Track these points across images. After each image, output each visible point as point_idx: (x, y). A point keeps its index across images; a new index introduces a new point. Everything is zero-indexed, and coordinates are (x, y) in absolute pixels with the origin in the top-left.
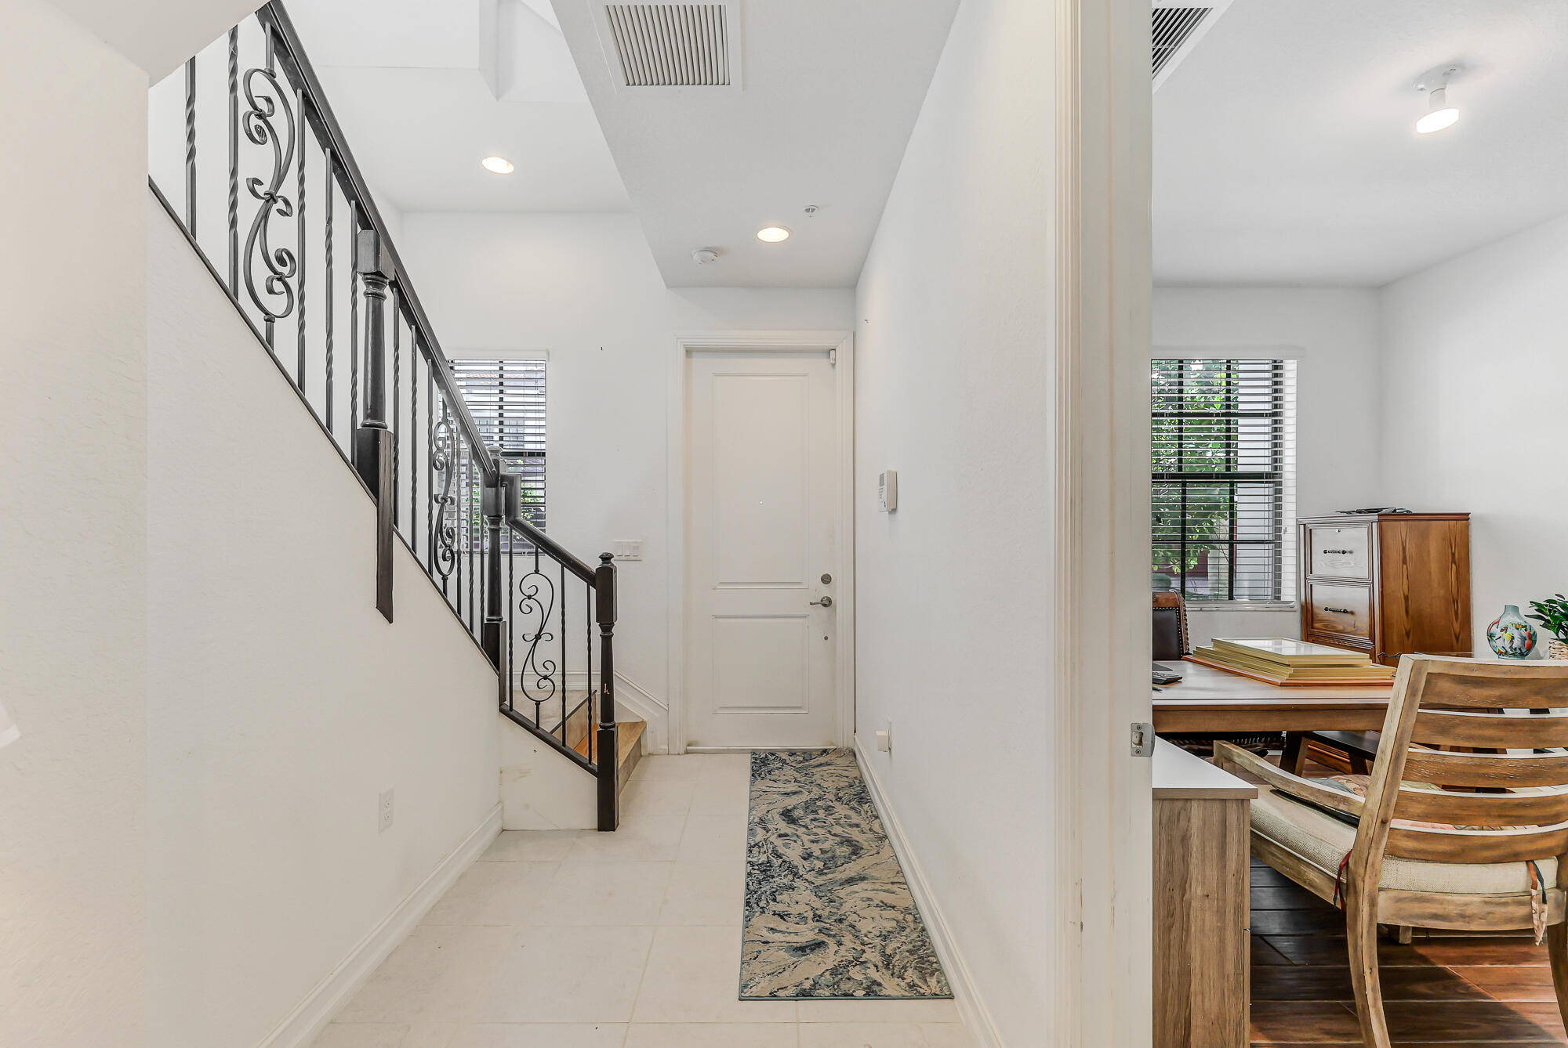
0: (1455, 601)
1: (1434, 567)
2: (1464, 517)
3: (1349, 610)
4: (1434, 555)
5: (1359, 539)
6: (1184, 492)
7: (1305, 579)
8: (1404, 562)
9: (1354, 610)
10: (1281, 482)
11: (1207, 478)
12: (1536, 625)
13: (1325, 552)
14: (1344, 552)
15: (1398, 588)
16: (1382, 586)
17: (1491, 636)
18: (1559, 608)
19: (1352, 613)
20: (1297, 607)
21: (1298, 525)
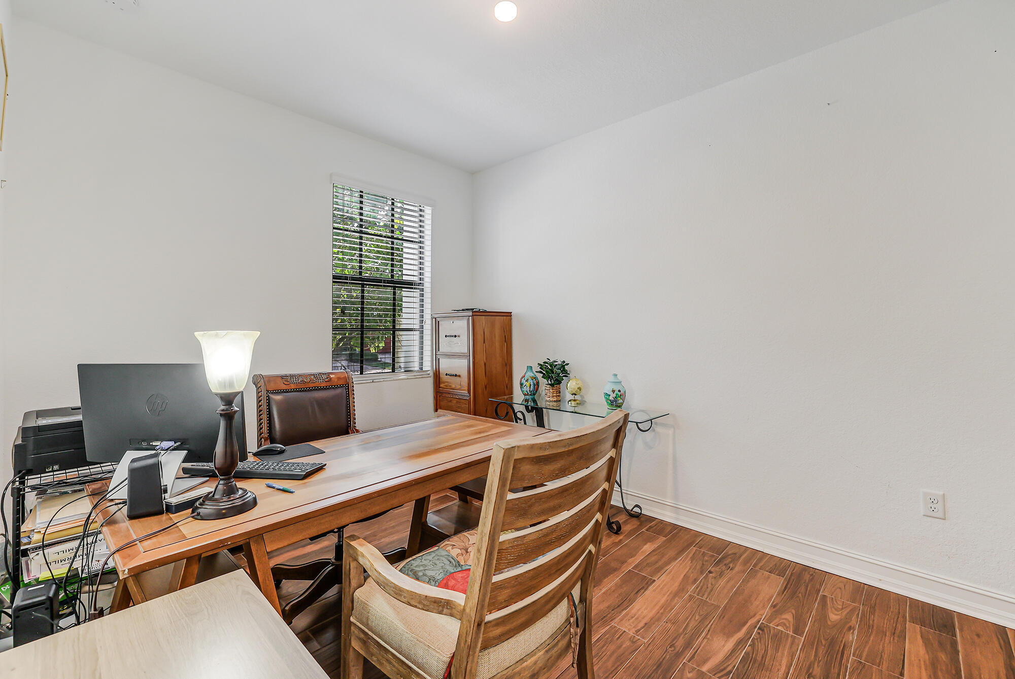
0: (506, 365)
1: (497, 344)
2: (509, 315)
3: (458, 374)
4: (497, 338)
5: (461, 327)
6: (363, 291)
7: (436, 355)
8: (484, 342)
9: (460, 374)
10: (423, 289)
11: (377, 282)
12: (540, 376)
13: (446, 337)
14: (455, 336)
15: (482, 358)
16: (474, 358)
17: (521, 385)
18: (549, 366)
19: (459, 376)
20: (432, 374)
21: (432, 318)
